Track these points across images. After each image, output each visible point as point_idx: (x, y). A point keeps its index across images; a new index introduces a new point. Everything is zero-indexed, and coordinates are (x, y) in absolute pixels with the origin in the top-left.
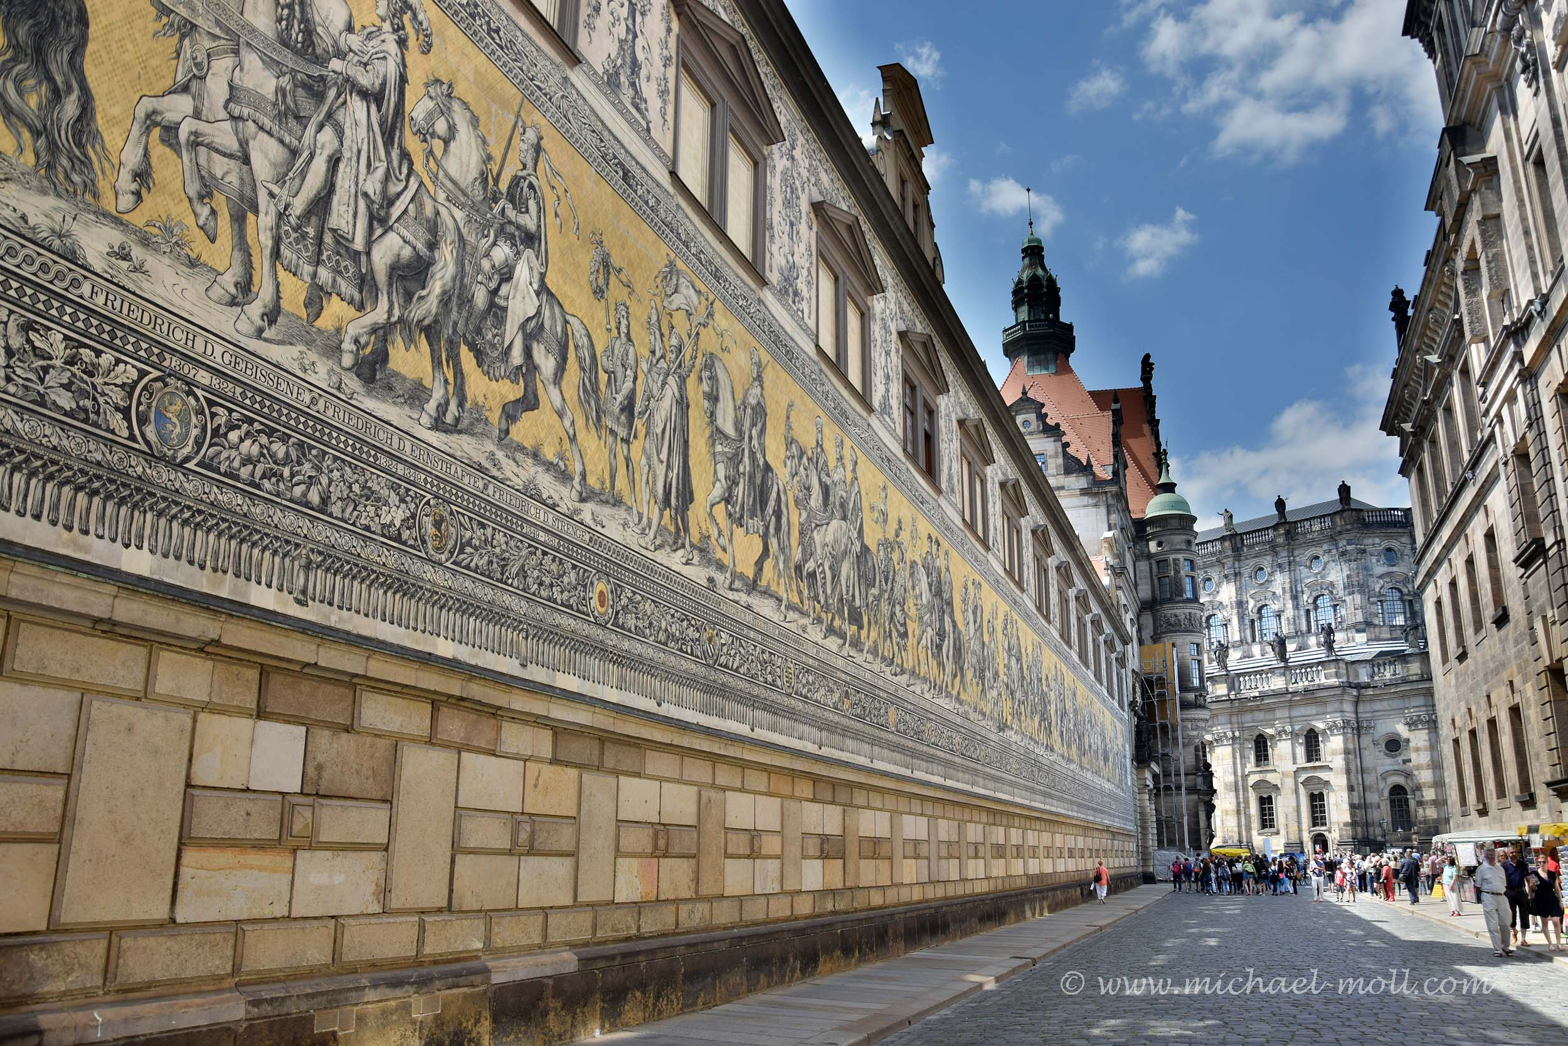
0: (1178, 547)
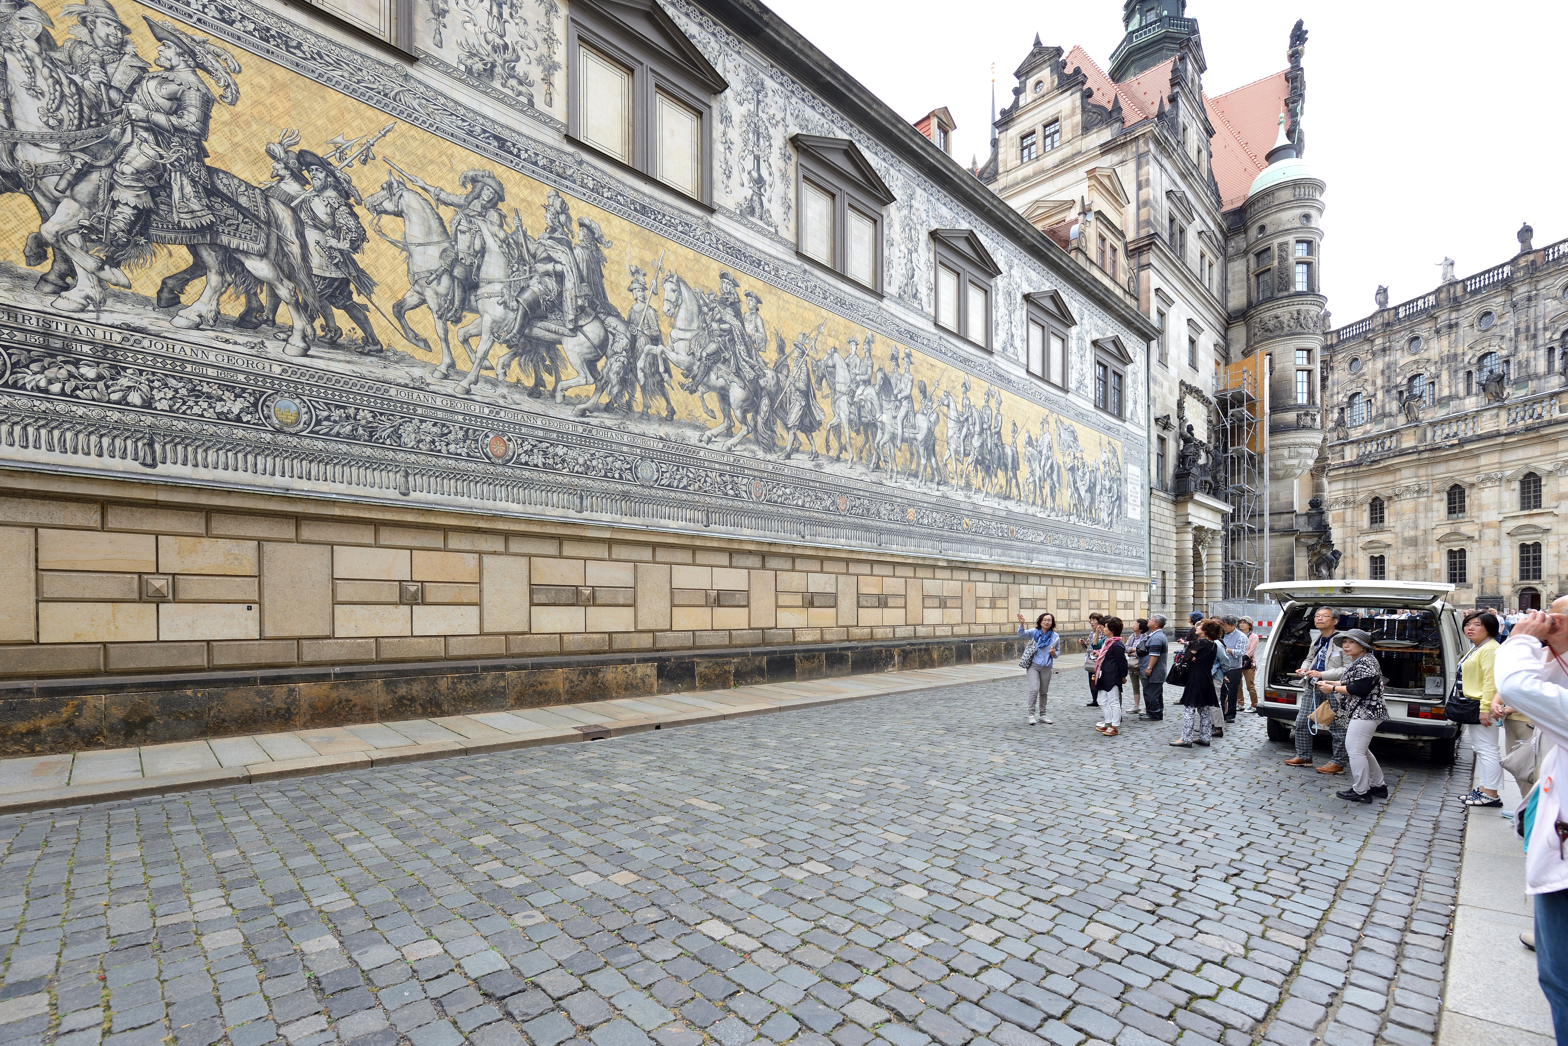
0: (1288, 226)
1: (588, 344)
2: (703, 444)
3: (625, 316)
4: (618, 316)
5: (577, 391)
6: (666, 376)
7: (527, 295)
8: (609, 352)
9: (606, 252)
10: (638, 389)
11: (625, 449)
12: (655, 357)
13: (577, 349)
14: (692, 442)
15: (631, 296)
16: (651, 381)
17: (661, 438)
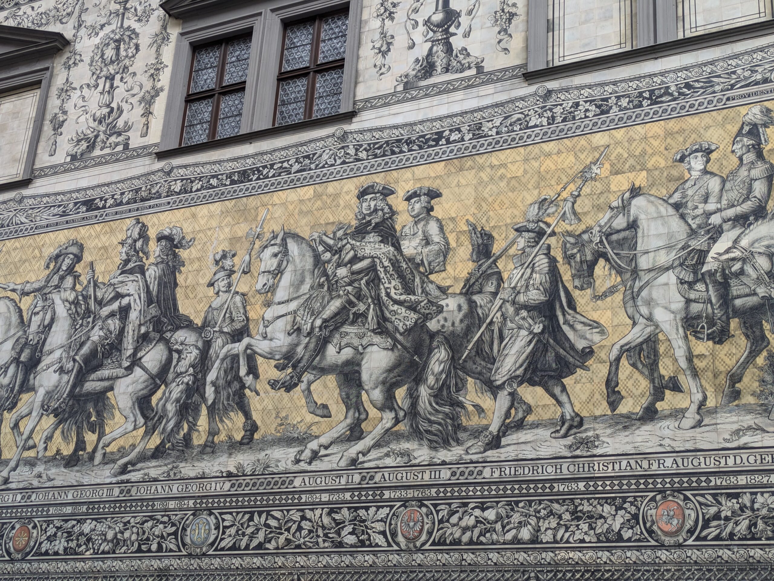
1: (146, 376)
2: (303, 466)
3: (198, 321)
4: (189, 325)
5: (121, 442)
6: (249, 380)
7: (85, 350)
8: (171, 376)
9: (183, 254)
10: (204, 411)
11: (172, 504)
12: (235, 358)
13: (130, 389)
14: (282, 467)
15: (211, 292)
16: (224, 395)
17: (230, 475)
